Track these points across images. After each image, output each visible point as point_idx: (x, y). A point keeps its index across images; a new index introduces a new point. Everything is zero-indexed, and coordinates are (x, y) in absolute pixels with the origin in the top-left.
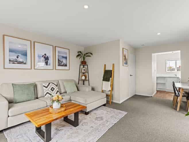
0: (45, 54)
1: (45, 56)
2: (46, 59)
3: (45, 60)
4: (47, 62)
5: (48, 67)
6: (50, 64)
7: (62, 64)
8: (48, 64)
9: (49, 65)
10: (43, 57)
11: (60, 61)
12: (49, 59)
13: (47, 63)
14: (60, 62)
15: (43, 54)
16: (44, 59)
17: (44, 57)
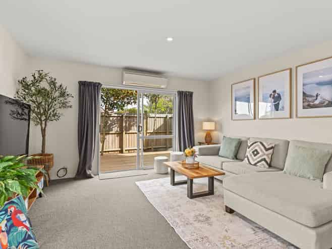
0: (275, 91)
1: (274, 95)
2: (276, 98)
3: (274, 102)
4: (279, 103)
5: (279, 113)
6: (283, 107)
7: (317, 102)
8: (280, 107)
9: (281, 110)
10: (270, 97)
11: (311, 96)
12: (282, 97)
13: (277, 107)
14: (310, 99)
15: (271, 92)
16: (273, 100)
17: (272, 96)
